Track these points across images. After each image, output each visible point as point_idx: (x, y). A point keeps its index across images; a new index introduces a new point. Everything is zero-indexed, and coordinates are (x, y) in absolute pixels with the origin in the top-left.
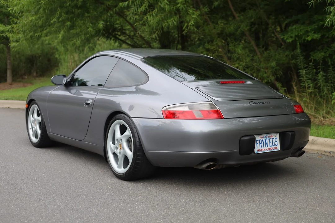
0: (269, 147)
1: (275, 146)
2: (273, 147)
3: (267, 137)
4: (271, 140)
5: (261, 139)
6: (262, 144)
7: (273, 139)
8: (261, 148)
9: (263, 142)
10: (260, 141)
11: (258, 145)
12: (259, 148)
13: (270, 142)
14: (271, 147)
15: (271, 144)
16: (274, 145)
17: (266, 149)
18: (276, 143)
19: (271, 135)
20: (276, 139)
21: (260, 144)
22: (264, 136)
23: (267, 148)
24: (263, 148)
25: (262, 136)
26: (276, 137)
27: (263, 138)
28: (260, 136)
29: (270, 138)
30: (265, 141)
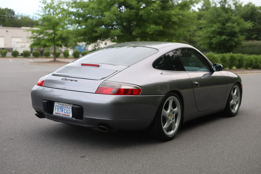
0: (64, 113)
1: (68, 114)
2: (66, 114)
3: (64, 105)
4: (66, 109)
5: (59, 106)
6: (59, 109)
7: (68, 108)
8: (58, 112)
9: (60, 109)
10: (58, 107)
11: (56, 109)
12: (56, 112)
13: (65, 110)
14: (65, 114)
15: (66, 112)
16: (67, 112)
17: (61, 114)
18: (69, 112)
19: (67, 105)
20: (70, 109)
21: (58, 109)
22: (62, 104)
23: (63, 113)
24: (59, 112)
25: (61, 104)
26: (70, 107)
27: (61, 105)
28: (59, 103)
29: (66, 107)
30: (61, 107)
